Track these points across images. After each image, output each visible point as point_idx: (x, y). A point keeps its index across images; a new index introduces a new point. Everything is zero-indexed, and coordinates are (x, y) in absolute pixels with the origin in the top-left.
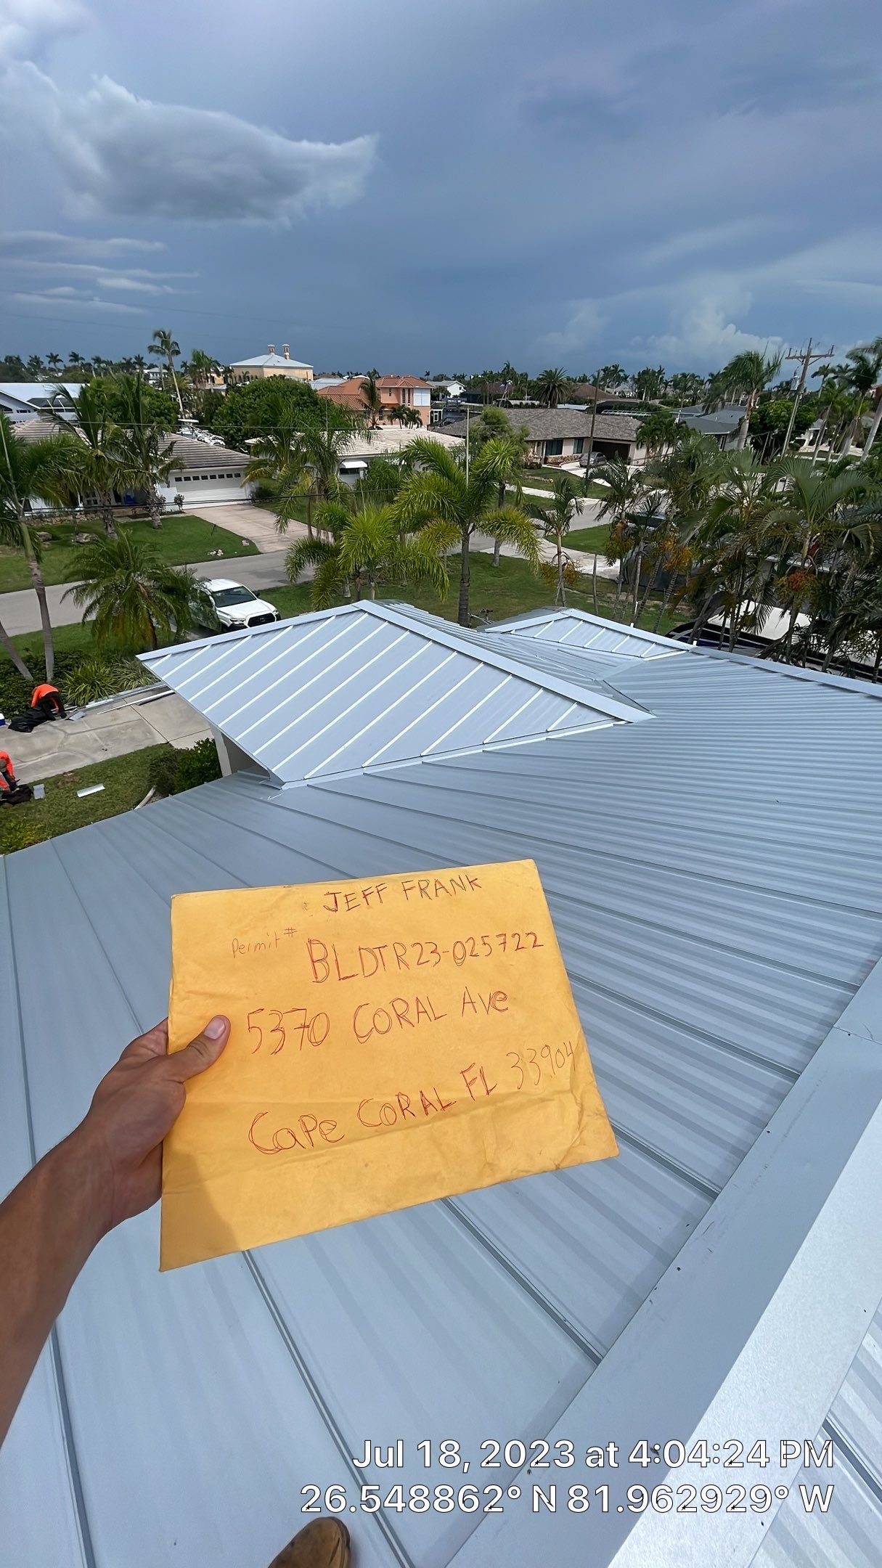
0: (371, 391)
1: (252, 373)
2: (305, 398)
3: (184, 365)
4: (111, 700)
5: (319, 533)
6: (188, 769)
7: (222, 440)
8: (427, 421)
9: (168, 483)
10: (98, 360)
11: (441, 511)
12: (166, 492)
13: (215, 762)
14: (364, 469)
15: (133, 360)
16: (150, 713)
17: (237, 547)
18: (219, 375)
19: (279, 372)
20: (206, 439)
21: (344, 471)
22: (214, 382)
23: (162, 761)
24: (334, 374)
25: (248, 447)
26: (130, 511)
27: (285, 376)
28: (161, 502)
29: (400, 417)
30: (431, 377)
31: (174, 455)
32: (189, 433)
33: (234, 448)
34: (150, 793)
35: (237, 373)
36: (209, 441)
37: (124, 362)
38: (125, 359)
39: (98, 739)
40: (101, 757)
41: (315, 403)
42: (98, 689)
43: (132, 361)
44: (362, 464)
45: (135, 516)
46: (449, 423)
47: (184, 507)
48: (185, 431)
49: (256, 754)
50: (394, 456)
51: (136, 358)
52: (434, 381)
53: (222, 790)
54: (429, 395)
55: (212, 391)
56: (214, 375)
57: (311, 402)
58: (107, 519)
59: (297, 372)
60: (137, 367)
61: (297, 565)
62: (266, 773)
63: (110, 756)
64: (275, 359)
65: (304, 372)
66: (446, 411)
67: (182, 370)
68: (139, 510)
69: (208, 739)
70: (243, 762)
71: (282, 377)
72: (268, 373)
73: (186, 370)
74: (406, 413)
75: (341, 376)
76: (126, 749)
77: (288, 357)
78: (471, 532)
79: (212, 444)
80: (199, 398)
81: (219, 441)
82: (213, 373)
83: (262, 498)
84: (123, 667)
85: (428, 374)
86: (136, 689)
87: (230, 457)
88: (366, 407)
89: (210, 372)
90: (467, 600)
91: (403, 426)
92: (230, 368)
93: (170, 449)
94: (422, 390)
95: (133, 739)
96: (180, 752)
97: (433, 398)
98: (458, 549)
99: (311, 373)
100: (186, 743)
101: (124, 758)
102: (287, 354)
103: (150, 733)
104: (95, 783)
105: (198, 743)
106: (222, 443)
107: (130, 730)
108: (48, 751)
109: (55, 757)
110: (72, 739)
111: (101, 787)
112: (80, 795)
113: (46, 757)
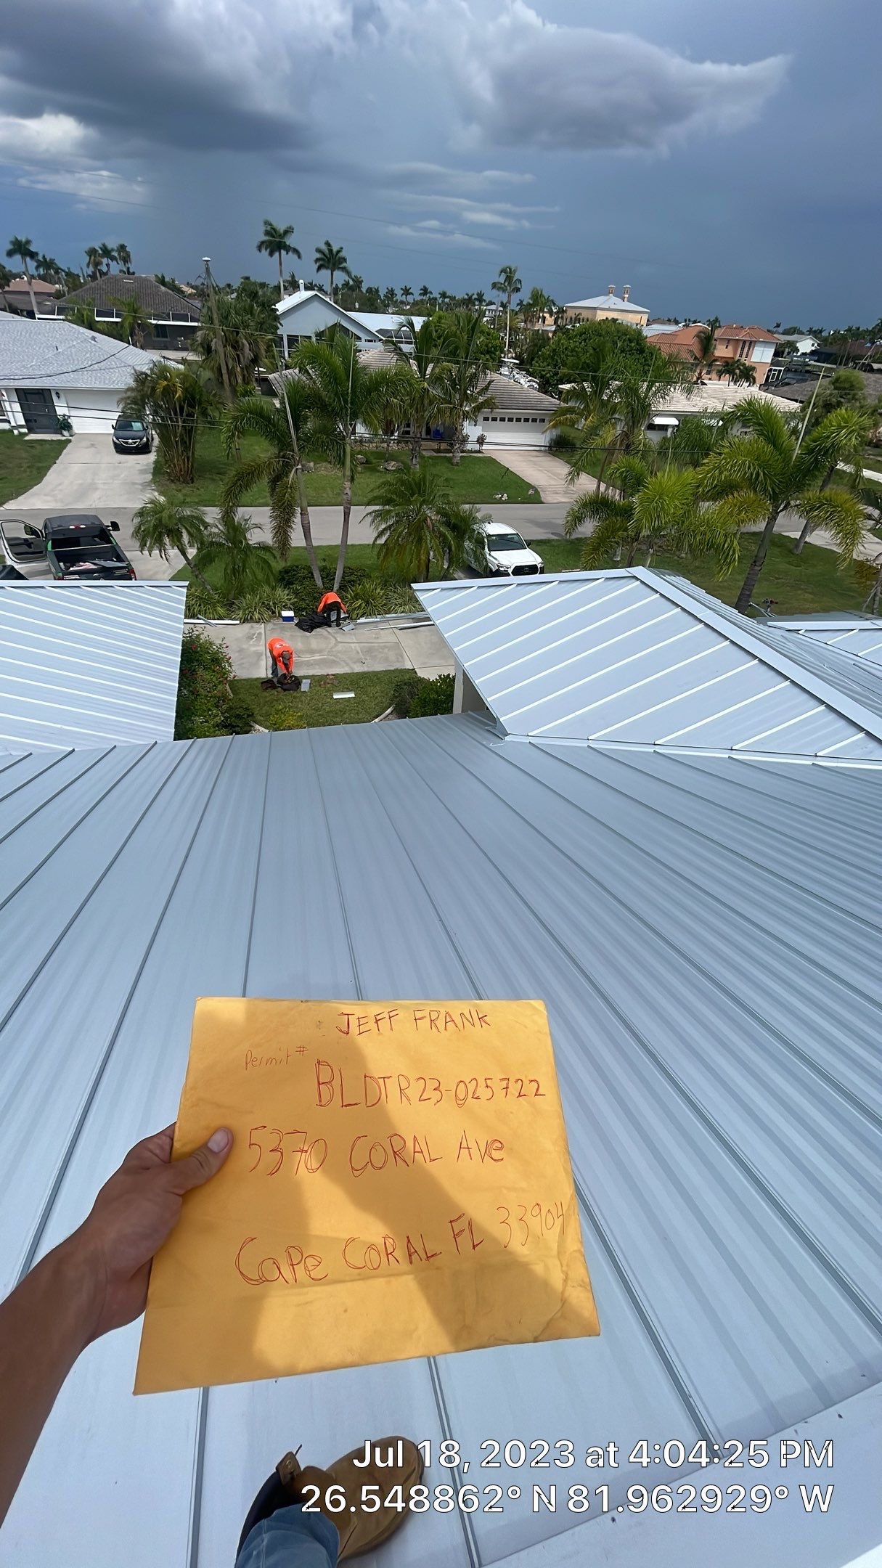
0: (706, 341)
1: (585, 314)
2: (633, 344)
3: (521, 303)
4: (379, 620)
5: (607, 489)
6: (426, 698)
7: (536, 382)
8: (761, 379)
9: (476, 422)
10: (444, 295)
11: (752, 483)
12: (471, 430)
13: (450, 697)
14: (674, 426)
15: (475, 296)
16: (406, 639)
17: (524, 493)
18: (551, 316)
19: (611, 315)
20: (522, 381)
21: (652, 427)
22: (544, 323)
23: (405, 684)
24: (669, 320)
25: (561, 392)
26: (435, 445)
27: (617, 320)
28: (465, 440)
29: (731, 372)
30: (781, 329)
31: (489, 394)
32: (507, 373)
33: (546, 392)
34: (389, 711)
35: (571, 314)
36: (523, 383)
37: (466, 297)
38: (468, 295)
39: (360, 652)
40: (358, 669)
41: (641, 351)
42: (371, 607)
43: (473, 297)
44: (674, 421)
45: (438, 451)
46: (788, 384)
47: (485, 447)
48: (505, 370)
49: (490, 700)
50: (713, 415)
51: (478, 294)
52: (783, 334)
53: (453, 726)
54: (773, 350)
55: (540, 331)
56: (547, 315)
57: (637, 350)
58: (415, 450)
59: (631, 315)
60: (477, 303)
61: (577, 519)
62: (494, 720)
63: (365, 669)
64: (613, 301)
65: (639, 316)
66: (788, 370)
67: (517, 309)
68: (444, 446)
69: (449, 675)
70: (476, 704)
71: (614, 320)
72: (601, 316)
73: (520, 310)
74: (739, 369)
75: (677, 323)
76: (379, 667)
77: (626, 299)
78: (781, 511)
79: (526, 386)
80: (526, 338)
81: (534, 384)
82: (546, 312)
83: (560, 447)
84: (395, 592)
85: (778, 326)
86: (400, 615)
87: (541, 401)
88: (696, 358)
89: (544, 312)
90: (754, 585)
91: (732, 384)
92: (564, 308)
93: (487, 388)
94: (765, 343)
95: (386, 659)
96: (422, 680)
97: (777, 354)
98: (761, 526)
99: (645, 317)
100: (429, 674)
101: (376, 674)
102: (627, 296)
103: (402, 656)
104: (349, 690)
105: (440, 676)
106: (536, 385)
107: (386, 650)
108: (320, 651)
109: (325, 659)
110: (340, 647)
111: (352, 695)
112: (335, 697)
113: (317, 657)
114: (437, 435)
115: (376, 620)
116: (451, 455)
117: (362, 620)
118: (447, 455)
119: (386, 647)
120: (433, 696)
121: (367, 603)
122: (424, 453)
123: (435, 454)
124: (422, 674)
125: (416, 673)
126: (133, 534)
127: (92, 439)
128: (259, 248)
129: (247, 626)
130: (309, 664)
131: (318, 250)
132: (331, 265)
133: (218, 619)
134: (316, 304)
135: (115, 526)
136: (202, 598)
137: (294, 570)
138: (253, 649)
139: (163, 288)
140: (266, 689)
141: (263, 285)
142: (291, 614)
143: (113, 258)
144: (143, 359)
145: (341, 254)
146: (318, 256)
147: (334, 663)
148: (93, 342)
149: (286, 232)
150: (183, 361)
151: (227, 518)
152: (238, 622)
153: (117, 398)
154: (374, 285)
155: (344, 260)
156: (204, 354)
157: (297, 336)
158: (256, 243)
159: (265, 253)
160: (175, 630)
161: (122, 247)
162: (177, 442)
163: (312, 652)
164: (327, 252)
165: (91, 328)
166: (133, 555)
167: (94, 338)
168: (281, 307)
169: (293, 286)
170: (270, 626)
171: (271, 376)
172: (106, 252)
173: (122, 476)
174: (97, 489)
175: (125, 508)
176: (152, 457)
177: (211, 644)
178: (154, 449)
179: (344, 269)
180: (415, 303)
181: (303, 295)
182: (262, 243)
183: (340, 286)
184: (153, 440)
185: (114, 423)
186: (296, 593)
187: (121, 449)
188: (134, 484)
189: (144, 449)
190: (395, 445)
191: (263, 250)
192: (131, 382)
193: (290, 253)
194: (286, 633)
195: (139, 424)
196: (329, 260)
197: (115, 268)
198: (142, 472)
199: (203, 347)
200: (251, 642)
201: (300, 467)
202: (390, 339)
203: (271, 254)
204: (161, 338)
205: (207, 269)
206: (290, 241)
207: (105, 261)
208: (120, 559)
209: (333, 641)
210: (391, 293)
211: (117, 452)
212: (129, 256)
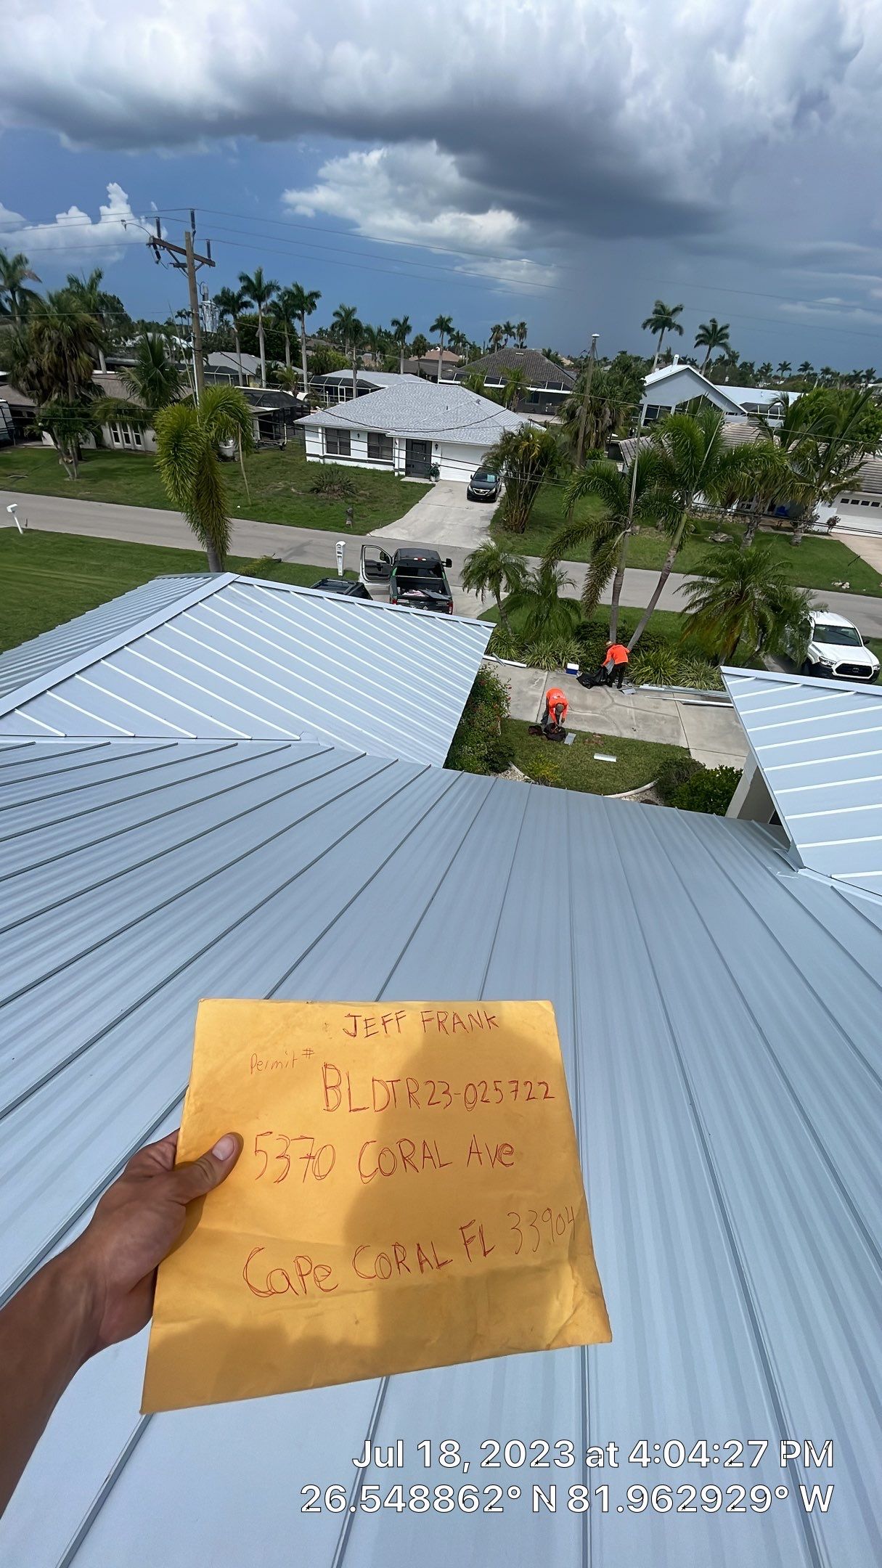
6: (697, 787)
9: (832, 503)
10: (825, 371)
13: (728, 795)
15: (864, 373)
16: (688, 715)
17: (872, 585)
23: (674, 763)
26: (776, 522)
28: (812, 521)
31: (856, 476)
38: (854, 371)
39: (634, 717)
40: (628, 734)
45: (778, 528)
58: (752, 525)
60: (864, 380)
63: (633, 736)
68: (786, 524)
76: (651, 738)
84: (689, 665)
93: (855, 469)
95: (661, 731)
96: (695, 763)
101: (645, 744)
103: (679, 733)
104: (611, 754)
107: (663, 722)
108: (593, 709)
109: (595, 717)
110: (615, 708)
111: (613, 760)
112: (596, 757)
113: (589, 714)
114: (782, 513)
115: (660, 689)
116: (792, 534)
117: (646, 686)
118: (787, 533)
119: (663, 719)
120: (708, 787)
121: (656, 671)
122: (761, 529)
123: (773, 531)
124: (695, 756)
125: (689, 753)
126: (462, 573)
127: (452, 486)
128: (644, 326)
129: (532, 671)
130: (578, 719)
131: (702, 327)
132: (711, 341)
133: (509, 660)
134: (686, 377)
135: (449, 563)
136: (501, 638)
137: (592, 627)
138: (531, 693)
139: (547, 360)
140: (532, 734)
141: (637, 359)
142: (576, 667)
143: (512, 334)
144: (513, 421)
145: (725, 332)
146: (701, 332)
147: (604, 723)
148: (477, 404)
149: (676, 310)
150: (546, 424)
151: (546, 571)
152: (525, 666)
153: (483, 453)
154: (749, 360)
155: (727, 336)
156: (567, 419)
157: (658, 406)
158: (644, 320)
159: (649, 329)
160: (472, 665)
161: (523, 325)
162: (520, 495)
163: (585, 708)
164: (711, 328)
165: (478, 392)
166: (456, 589)
167: (478, 402)
168: (649, 379)
169: (668, 360)
170: (553, 675)
171: (622, 442)
172: (508, 329)
173: (467, 520)
174: (443, 528)
175: (460, 548)
176: (495, 506)
177: (498, 682)
178: (499, 499)
179: (725, 345)
180: (791, 379)
181: (675, 368)
182: (649, 321)
183: (714, 361)
184: (500, 491)
185: (473, 474)
186: (587, 648)
187: (472, 497)
188: (473, 528)
189: (490, 499)
190: (731, 517)
191: (648, 327)
192: (498, 440)
193: (673, 330)
194: (566, 685)
195: (494, 477)
196: (711, 336)
197: (511, 342)
198: (483, 518)
199: (568, 413)
200: (532, 687)
201: (629, 530)
202: (755, 414)
203: (654, 332)
204: (534, 403)
205: (594, 345)
206: (676, 319)
207: (505, 336)
208: (445, 592)
209: (609, 701)
210: (767, 368)
211: (468, 499)
212: (525, 332)
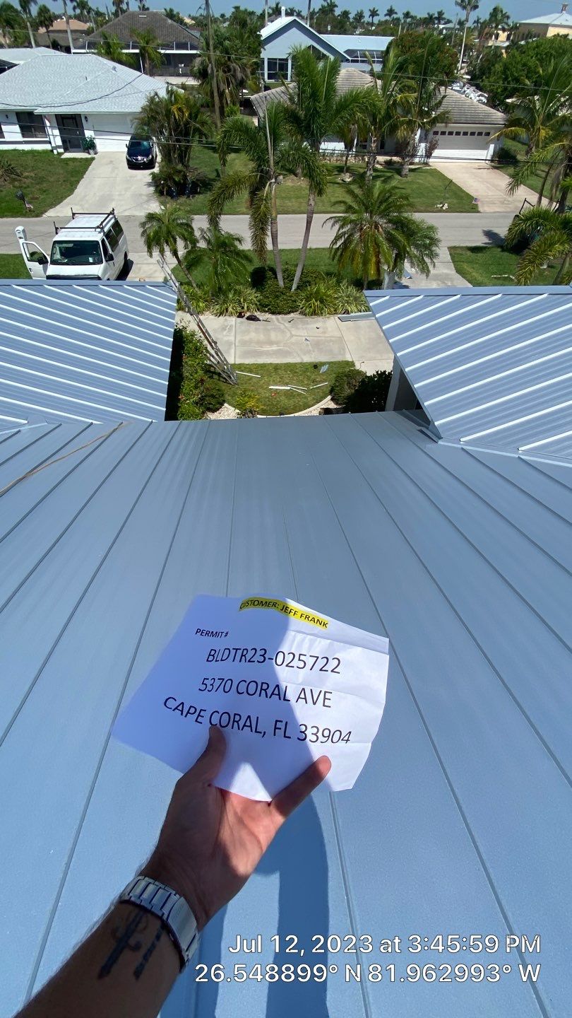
13: (385, 393)
23: (344, 375)
31: (442, 109)
39: (310, 344)
40: (307, 359)
42: (323, 307)
48: (457, 86)
58: (370, 163)
63: (313, 359)
69: (386, 371)
76: (324, 358)
87: (488, 115)
95: (331, 351)
96: (361, 374)
100: (368, 368)
103: (343, 350)
105: (376, 372)
107: (331, 344)
108: (277, 343)
109: (280, 349)
110: (294, 339)
113: (275, 348)
120: (370, 391)
124: (360, 367)
125: (354, 365)
127: (111, 157)
129: (222, 318)
133: (199, 314)
134: (294, 29)
137: (263, 272)
138: (226, 339)
139: (171, 21)
141: (251, 13)
147: (287, 353)
148: (114, 72)
150: (183, 87)
151: (213, 224)
152: (216, 315)
153: (131, 121)
156: (200, 79)
157: (276, 59)
160: (168, 324)
162: (175, 159)
163: (271, 343)
165: (113, 59)
167: (114, 68)
168: (265, 33)
169: (276, 13)
171: (252, 97)
176: (155, 171)
180: (381, 24)
181: (284, 20)
185: (128, 143)
192: (142, 106)
195: (147, 143)
198: (147, 184)
199: (200, 73)
200: (225, 333)
201: (273, 180)
204: (166, 65)
